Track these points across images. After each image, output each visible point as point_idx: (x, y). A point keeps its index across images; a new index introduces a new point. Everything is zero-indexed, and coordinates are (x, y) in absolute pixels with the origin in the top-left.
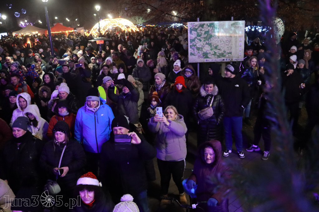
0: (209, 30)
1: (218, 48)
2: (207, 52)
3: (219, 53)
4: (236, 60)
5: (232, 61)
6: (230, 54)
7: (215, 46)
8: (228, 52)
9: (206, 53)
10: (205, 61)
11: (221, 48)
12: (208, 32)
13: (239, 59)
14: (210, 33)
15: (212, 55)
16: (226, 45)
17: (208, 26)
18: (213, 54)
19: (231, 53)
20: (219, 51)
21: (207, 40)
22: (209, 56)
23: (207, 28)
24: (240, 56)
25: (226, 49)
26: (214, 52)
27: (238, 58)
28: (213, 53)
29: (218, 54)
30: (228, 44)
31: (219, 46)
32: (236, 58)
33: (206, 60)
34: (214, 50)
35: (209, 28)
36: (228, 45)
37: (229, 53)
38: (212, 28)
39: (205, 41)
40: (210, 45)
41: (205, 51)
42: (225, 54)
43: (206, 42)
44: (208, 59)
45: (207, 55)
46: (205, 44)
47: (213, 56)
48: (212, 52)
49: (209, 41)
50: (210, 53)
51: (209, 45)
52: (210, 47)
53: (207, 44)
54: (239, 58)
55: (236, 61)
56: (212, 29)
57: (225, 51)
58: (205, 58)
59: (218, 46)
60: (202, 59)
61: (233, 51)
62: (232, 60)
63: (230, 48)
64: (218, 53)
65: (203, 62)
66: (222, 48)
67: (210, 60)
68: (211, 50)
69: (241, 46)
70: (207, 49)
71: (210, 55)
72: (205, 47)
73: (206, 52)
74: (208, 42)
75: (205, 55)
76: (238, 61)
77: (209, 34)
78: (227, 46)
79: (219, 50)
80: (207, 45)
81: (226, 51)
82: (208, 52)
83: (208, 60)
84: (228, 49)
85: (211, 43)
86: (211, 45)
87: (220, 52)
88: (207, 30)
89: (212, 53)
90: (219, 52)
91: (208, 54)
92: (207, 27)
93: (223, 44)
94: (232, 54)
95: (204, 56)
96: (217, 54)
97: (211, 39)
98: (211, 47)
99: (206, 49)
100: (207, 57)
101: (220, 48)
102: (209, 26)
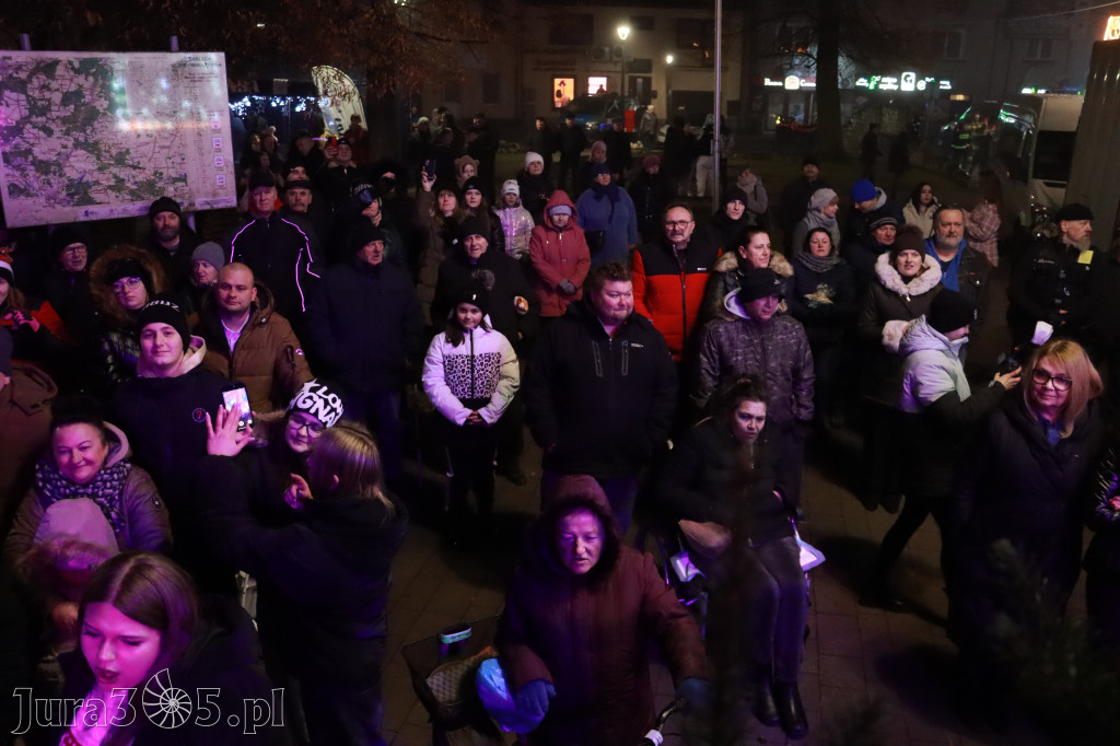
0: (81, 86)
1: (131, 163)
2: (85, 180)
3: (136, 183)
4: (208, 203)
5: (192, 209)
6: (180, 184)
7: (114, 152)
8: (174, 176)
9: (80, 183)
10: (82, 218)
11: (141, 160)
12: (79, 94)
13: (216, 202)
14: (88, 98)
15: (109, 191)
16: (164, 147)
17: (73, 68)
18: (110, 187)
19: (183, 179)
20: (134, 172)
21: (75, 129)
22: (98, 197)
23: (71, 80)
24: (221, 187)
25: (164, 165)
26: (115, 176)
27: (215, 194)
28: (112, 182)
29: (135, 187)
30: (167, 143)
31: (131, 151)
32: (206, 196)
33: (86, 213)
34: (115, 170)
35: (81, 79)
36: (168, 147)
37: (175, 180)
38: (91, 79)
39: (67, 133)
40: (93, 148)
41: (75, 175)
42: (160, 184)
43: (76, 140)
44: (91, 208)
45: (86, 193)
46: (70, 144)
47: (112, 194)
48: (106, 180)
49: (88, 132)
50: (97, 183)
51: (89, 152)
52: (94, 159)
53: (77, 145)
54: (218, 198)
55: (207, 207)
56: (95, 85)
57: (162, 174)
58: (77, 204)
59: (128, 152)
60: (68, 209)
61: (192, 169)
62: (192, 204)
63: (178, 160)
64: (132, 180)
65: (71, 220)
66: (146, 160)
67: (100, 212)
68: (101, 169)
69: (219, 150)
70: (80, 165)
71: (99, 192)
72: (72, 159)
73: (82, 178)
74: (81, 139)
75: (79, 192)
76: (215, 206)
77: (84, 104)
78: (166, 151)
79: (135, 167)
80: (81, 152)
81: (165, 171)
82: (88, 178)
83: (92, 213)
84: (170, 165)
85: (96, 143)
86: (99, 150)
87: (141, 178)
88: (73, 88)
89: (105, 183)
90: (134, 177)
91: (88, 185)
92: (72, 73)
93: (148, 143)
94: (189, 181)
95: (71, 195)
96: (129, 185)
97: (96, 124)
98: (98, 159)
99: (77, 165)
100: (91, 202)
101: (137, 160)
102: (77, 72)
